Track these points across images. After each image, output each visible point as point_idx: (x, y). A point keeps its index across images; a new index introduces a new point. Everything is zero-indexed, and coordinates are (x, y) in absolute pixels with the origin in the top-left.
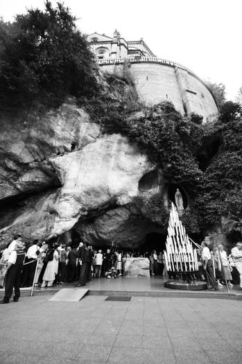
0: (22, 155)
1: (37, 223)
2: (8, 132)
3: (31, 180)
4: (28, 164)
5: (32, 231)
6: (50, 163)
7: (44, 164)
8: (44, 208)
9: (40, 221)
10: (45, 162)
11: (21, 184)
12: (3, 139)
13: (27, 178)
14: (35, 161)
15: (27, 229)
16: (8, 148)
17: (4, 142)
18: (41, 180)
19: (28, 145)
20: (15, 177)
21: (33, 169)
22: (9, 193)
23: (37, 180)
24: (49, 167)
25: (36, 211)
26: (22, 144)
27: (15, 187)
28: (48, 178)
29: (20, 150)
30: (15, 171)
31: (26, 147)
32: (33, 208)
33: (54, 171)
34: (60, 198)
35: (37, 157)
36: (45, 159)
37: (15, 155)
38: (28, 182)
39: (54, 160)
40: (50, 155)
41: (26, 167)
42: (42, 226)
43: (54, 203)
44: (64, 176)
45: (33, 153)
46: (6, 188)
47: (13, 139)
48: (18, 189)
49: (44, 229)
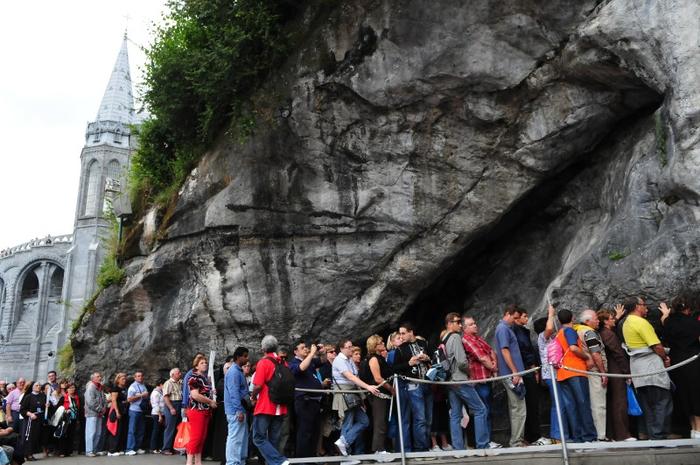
0: (501, 65)
1: (640, 244)
2: (441, 23)
3: (553, 128)
4: (524, 83)
5: (636, 273)
6: (588, 44)
7: (571, 56)
8: (637, 192)
9: (644, 236)
10: (571, 47)
11: (533, 153)
12: (439, 49)
13: (538, 127)
14: (540, 64)
15: (618, 269)
16: (460, 68)
17: (444, 55)
18: (581, 112)
19: (501, 27)
20: (510, 140)
21: (544, 90)
22: (514, 190)
23: (570, 120)
24: (592, 56)
25: (613, 213)
26: (486, 34)
27: (522, 167)
28: (600, 98)
29: (489, 55)
30: (501, 122)
31: (498, 37)
32: (597, 207)
33: (613, 61)
34: (677, 140)
35: (540, 50)
36: (565, 40)
37: (484, 75)
38: (549, 136)
39: (595, 24)
40: (575, 20)
41: (522, 97)
42: (663, 251)
43: (665, 163)
44: (659, 56)
45: (524, 45)
46: (501, 180)
47: (460, 34)
48: (530, 170)
49: (672, 256)
